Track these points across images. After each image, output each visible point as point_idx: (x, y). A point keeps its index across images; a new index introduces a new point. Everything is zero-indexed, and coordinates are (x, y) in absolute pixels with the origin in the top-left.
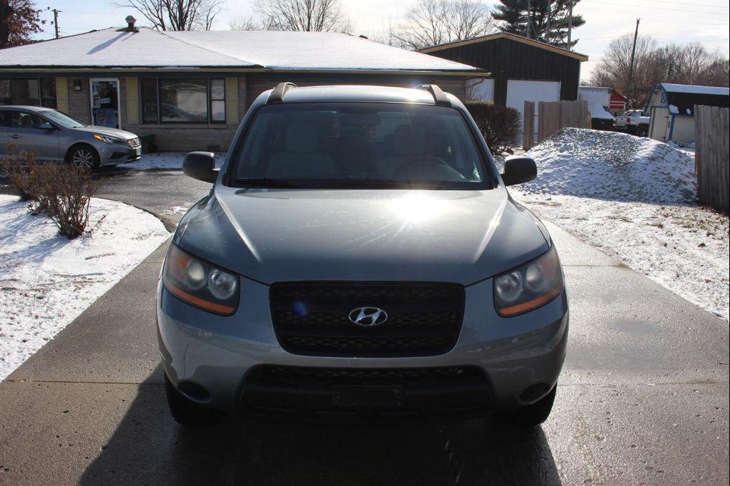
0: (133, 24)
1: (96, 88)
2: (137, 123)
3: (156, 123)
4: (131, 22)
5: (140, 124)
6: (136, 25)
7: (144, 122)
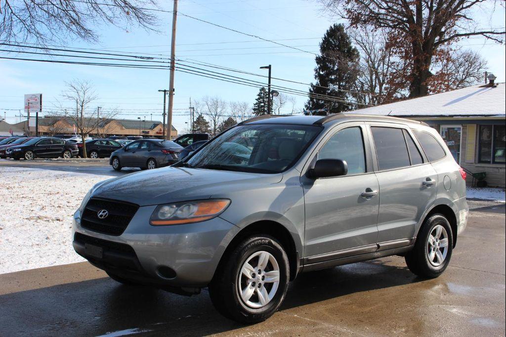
0: (493, 81)
1: (444, 133)
2: (473, 162)
3: (489, 162)
4: (492, 79)
5: (475, 163)
6: (495, 82)
7: (480, 161)
